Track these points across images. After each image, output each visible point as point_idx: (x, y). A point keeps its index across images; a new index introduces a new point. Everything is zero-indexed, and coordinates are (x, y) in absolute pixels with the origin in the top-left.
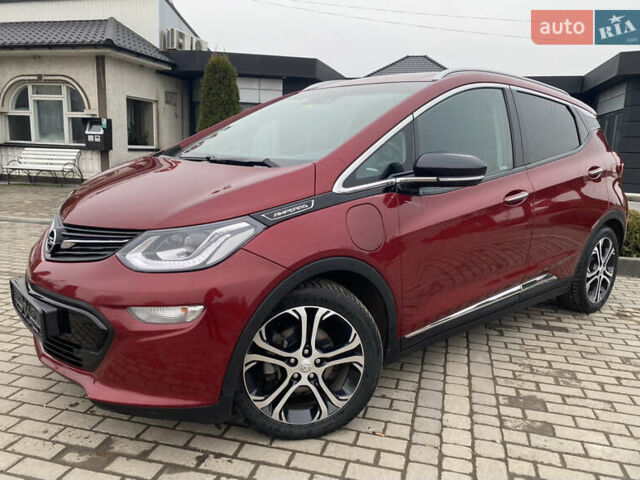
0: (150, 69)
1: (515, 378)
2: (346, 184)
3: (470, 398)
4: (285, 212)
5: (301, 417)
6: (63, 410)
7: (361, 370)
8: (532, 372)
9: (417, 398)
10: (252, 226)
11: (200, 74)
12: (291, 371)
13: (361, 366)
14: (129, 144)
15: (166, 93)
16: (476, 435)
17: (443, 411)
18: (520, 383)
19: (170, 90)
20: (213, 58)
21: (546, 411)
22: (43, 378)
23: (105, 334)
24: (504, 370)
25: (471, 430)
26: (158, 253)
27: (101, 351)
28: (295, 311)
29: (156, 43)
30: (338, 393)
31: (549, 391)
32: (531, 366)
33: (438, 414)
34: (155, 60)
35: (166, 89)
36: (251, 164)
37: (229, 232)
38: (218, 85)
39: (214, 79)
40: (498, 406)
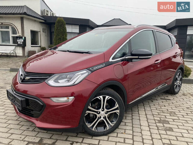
0: (38, 21)
1: (159, 114)
2: (113, 59)
3: (147, 121)
4: (96, 68)
5: (101, 129)
6: (25, 130)
7: (118, 114)
8: (163, 112)
9: (132, 121)
10: (87, 72)
11: (54, 23)
12: (98, 116)
13: (118, 113)
14: (31, 45)
15: (43, 29)
16: (151, 132)
17: (141, 126)
18: (160, 116)
19: (44, 28)
20: (58, 19)
21: (169, 124)
22: (16, 120)
23: (42, 106)
24: (155, 112)
25: (150, 131)
26: (59, 81)
27: (41, 112)
28: (99, 97)
29: (40, 13)
30: (112, 122)
31: (169, 118)
32: (162, 111)
33: (139, 126)
34: (40, 19)
35: (43, 28)
36: (83, 53)
37: (80, 74)
38: (60, 27)
39: (59, 25)
40: (156, 123)
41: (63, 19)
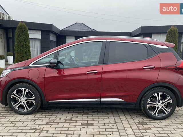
16: (134, 132)
20: (20, 24)
33: (123, 128)
38: (22, 33)
39: (21, 31)
40: (136, 125)
41: (24, 24)
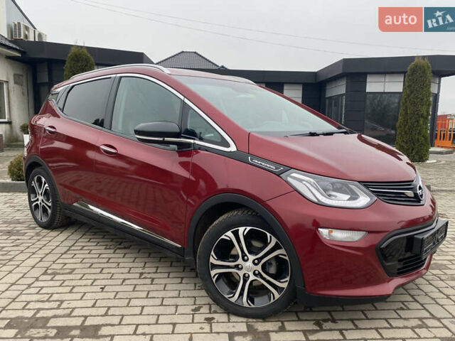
0: (2, 55)
19: (17, 73)
20: (73, 50)
29: (5, 34)
34: (9, 48)
35: (14, 72)
39: (77, 66)
